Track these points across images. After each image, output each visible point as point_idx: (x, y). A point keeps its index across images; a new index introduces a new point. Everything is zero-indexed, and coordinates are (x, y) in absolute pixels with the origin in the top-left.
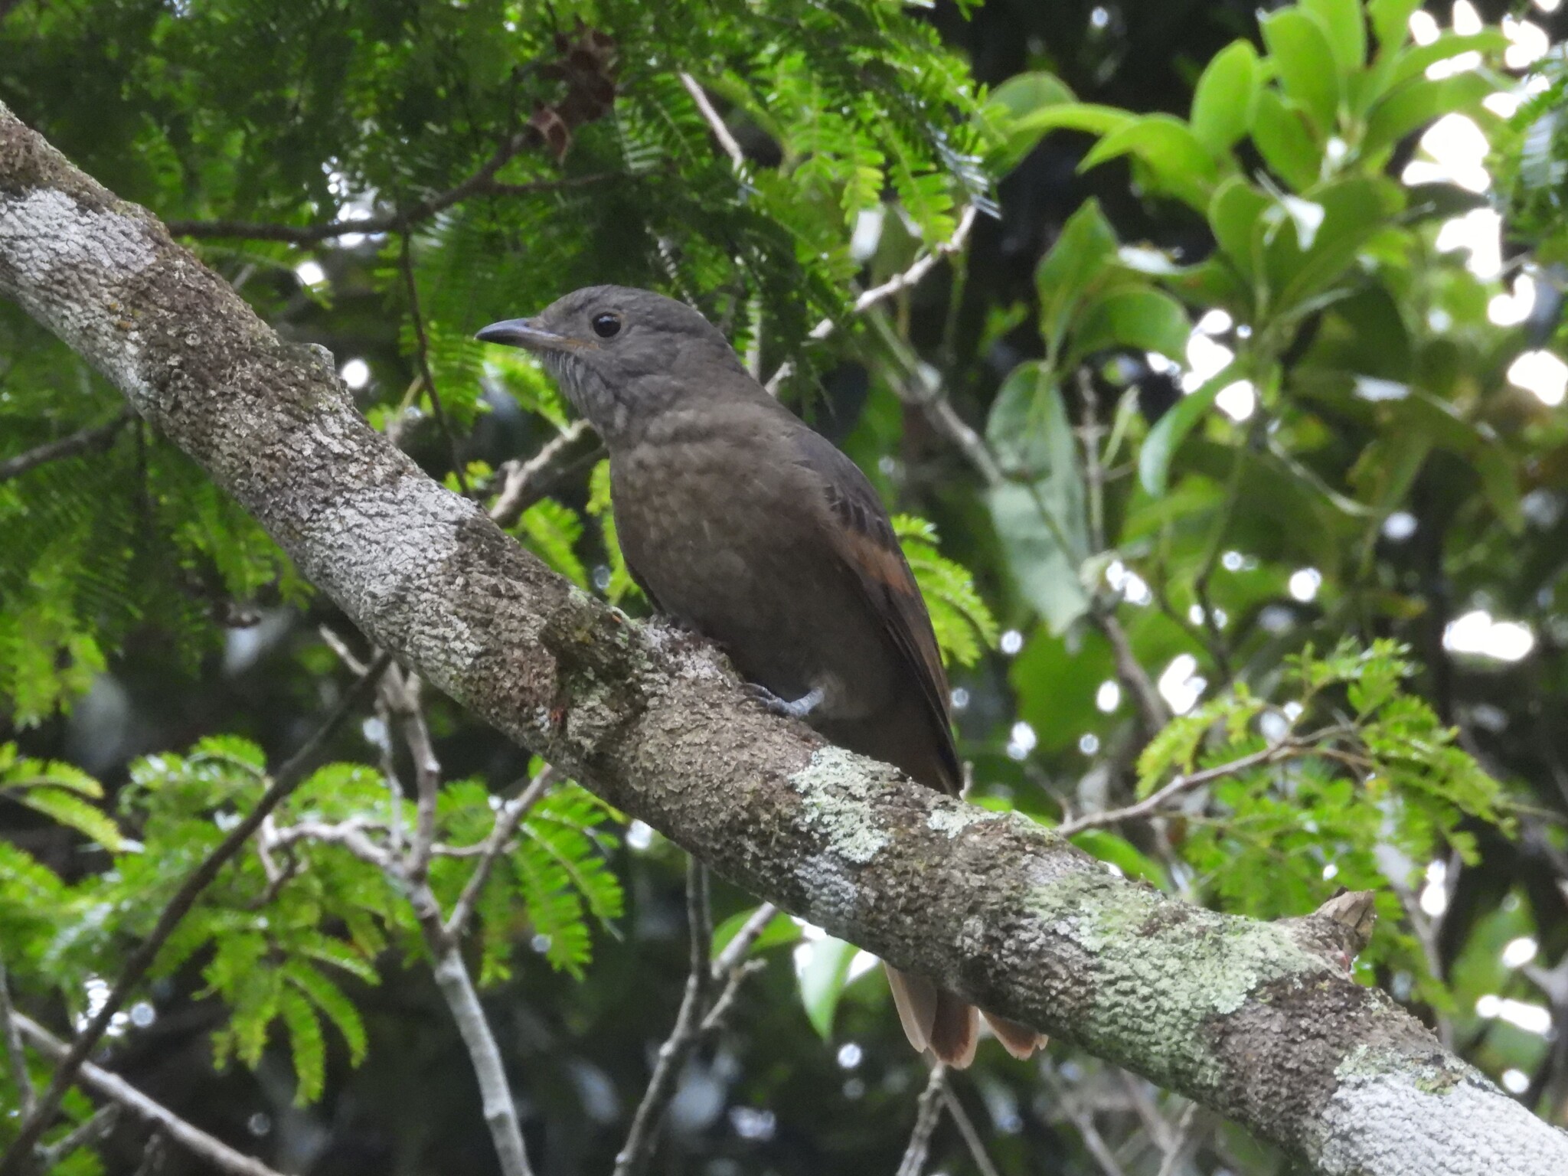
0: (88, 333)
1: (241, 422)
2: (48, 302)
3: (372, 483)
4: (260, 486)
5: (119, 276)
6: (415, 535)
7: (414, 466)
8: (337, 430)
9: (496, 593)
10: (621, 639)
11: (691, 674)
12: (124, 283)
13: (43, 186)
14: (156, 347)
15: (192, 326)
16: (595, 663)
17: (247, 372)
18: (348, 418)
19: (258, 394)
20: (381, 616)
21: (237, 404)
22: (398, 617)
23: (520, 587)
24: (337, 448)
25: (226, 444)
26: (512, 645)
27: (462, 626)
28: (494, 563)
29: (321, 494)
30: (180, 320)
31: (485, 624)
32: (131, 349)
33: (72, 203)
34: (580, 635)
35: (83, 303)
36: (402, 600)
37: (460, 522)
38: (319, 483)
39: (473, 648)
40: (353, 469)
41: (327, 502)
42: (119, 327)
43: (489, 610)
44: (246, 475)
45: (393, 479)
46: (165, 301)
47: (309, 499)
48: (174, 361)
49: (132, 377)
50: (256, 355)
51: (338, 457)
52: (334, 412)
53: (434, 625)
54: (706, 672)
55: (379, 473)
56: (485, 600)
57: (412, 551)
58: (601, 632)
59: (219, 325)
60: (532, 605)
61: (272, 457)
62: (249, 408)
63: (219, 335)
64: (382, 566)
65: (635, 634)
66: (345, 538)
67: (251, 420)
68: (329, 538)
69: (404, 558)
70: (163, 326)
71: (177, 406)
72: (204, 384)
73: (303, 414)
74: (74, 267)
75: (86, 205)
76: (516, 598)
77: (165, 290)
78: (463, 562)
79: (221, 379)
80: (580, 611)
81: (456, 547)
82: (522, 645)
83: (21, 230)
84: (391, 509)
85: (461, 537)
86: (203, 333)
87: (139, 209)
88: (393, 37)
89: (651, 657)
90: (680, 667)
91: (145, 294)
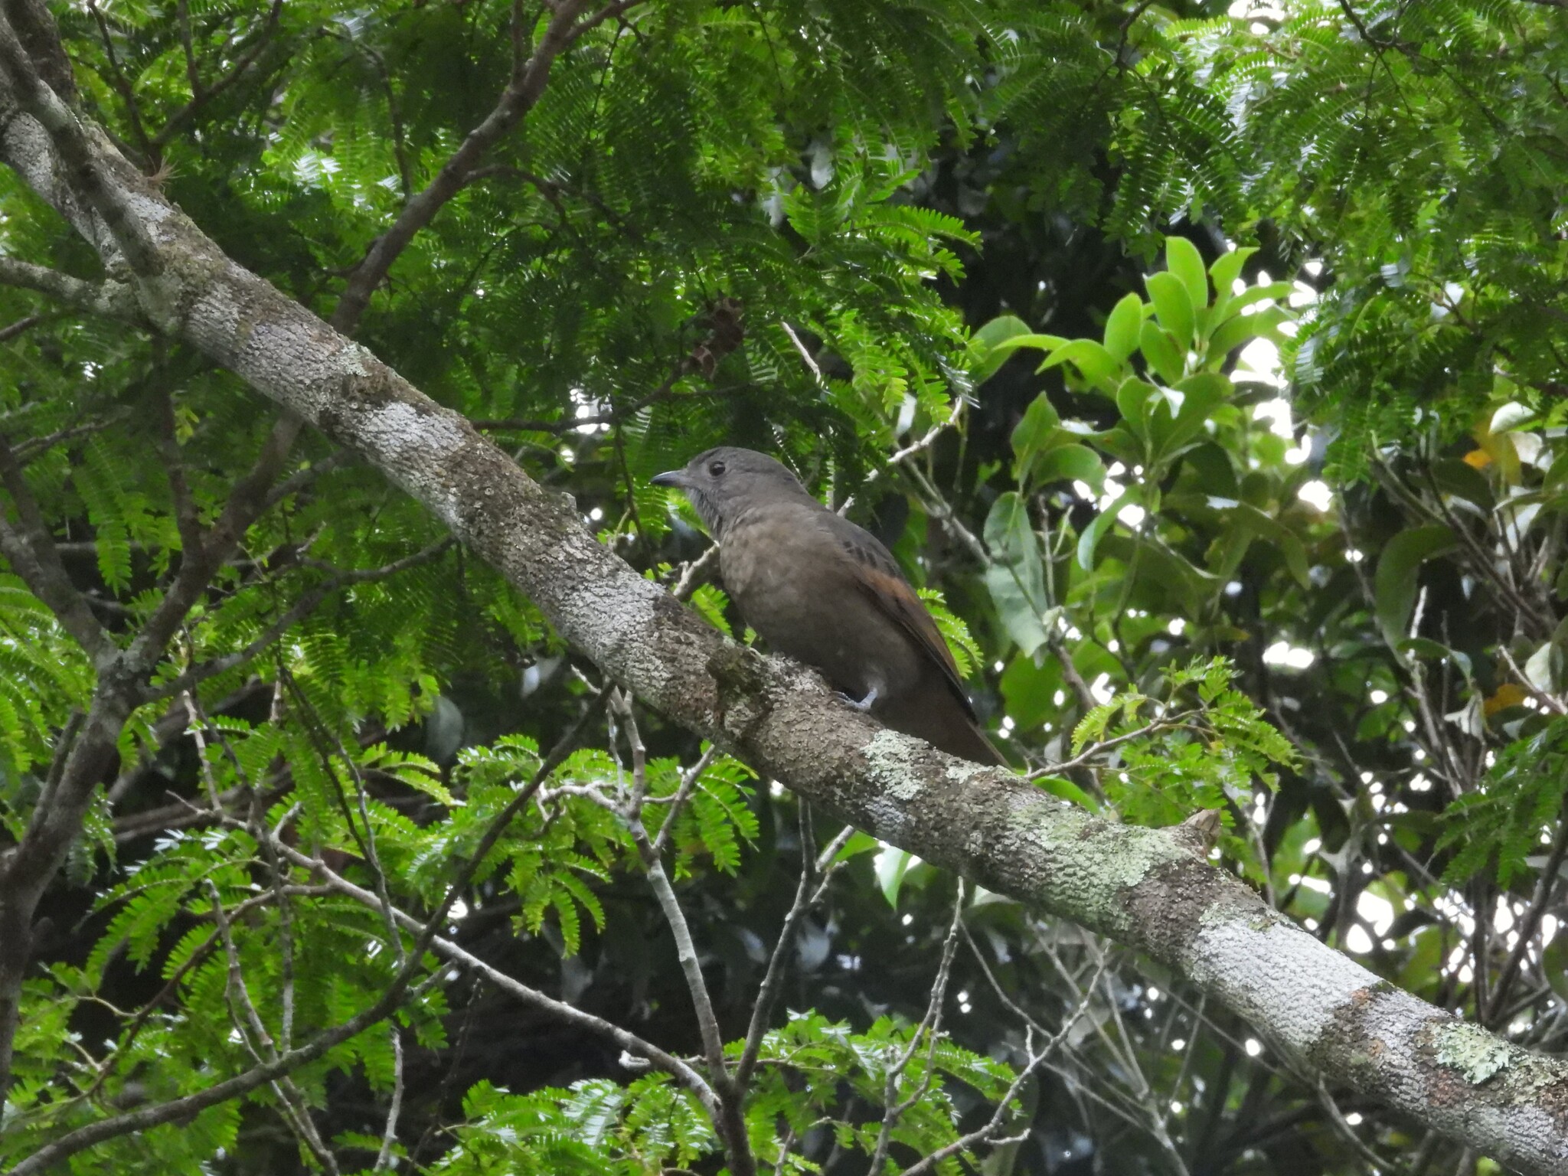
0: (426, 489)
1: (520, 541)
2: (400, 471)
3: (601, 576)
4: (533, 580)
5: (443, 454)
6: (629, 607)
7: (626, 565)
8: (579, 544)
9: (678, 641)
10: (756, 667)
11: (799, 688)
12: (446, 458)
13: (395, 400)
14: (467, 497)
15: (488, 483)
16: (740, 682)
17: (523, 510)
18: (585, 537)
19: (530, 523)
20: (609, 658)
21: (517, 530)
22: (619, 658)
23: (693, 637)
24: (579, 556)
25: (511, 554)
26: (688, 672)
27: (658, 662)
28: (676, 623)
29: (570, 583)
30: (481, 481)
31: (672, 660)
32: (452, 498)
33: (413, 410)
34: (730, 666)
35: (422, 471)
36: (621, 647)
37: (655, 599)
38: (569, 577)
39: (665, 675)
40: (589, 568)
41: (574, 589)
42: (443, 485)
43: (674, 652)
44: (524, 573)
45: (613, 574)
46: (472, 468)
47: (563, 587)
48: (478, 505)
49: (453, 516)
50: (527, 500)
51: (580, 561)
52: (576, 534)
53: (641, 662)
54: (808, 686)
55: (605, 570)
56: (673, 647)
57: (627, 617)
58: (743, 663)
59: (505, 483)
60: (700, 648)
61: (539, 562)
62: (525, 532)
63: (505, 489)
64: (609, 627)
65: (764, 664)
66: (585, 611)
67: (526, 540)
68: (576, 611)
69: (622, 621)
70: (470, 484)
71: (480, 533)
72: (496, 519)
73: (558, 535)
74: (416, 449)
75: (422, 411)
76: (691, 644)
77: (472, 462)
78: (658, 623)
79: (507, 515)
80: (730, 651)
81: (653, 614)
82: (696, 673)
83: (383, 428)
84: (613, 592)
85: (656, 608)
86: (496, 486)
87: (454, 412)
88: (607, 304)
89: (775, 678)
90: (792, 683)
91: (459, 465)
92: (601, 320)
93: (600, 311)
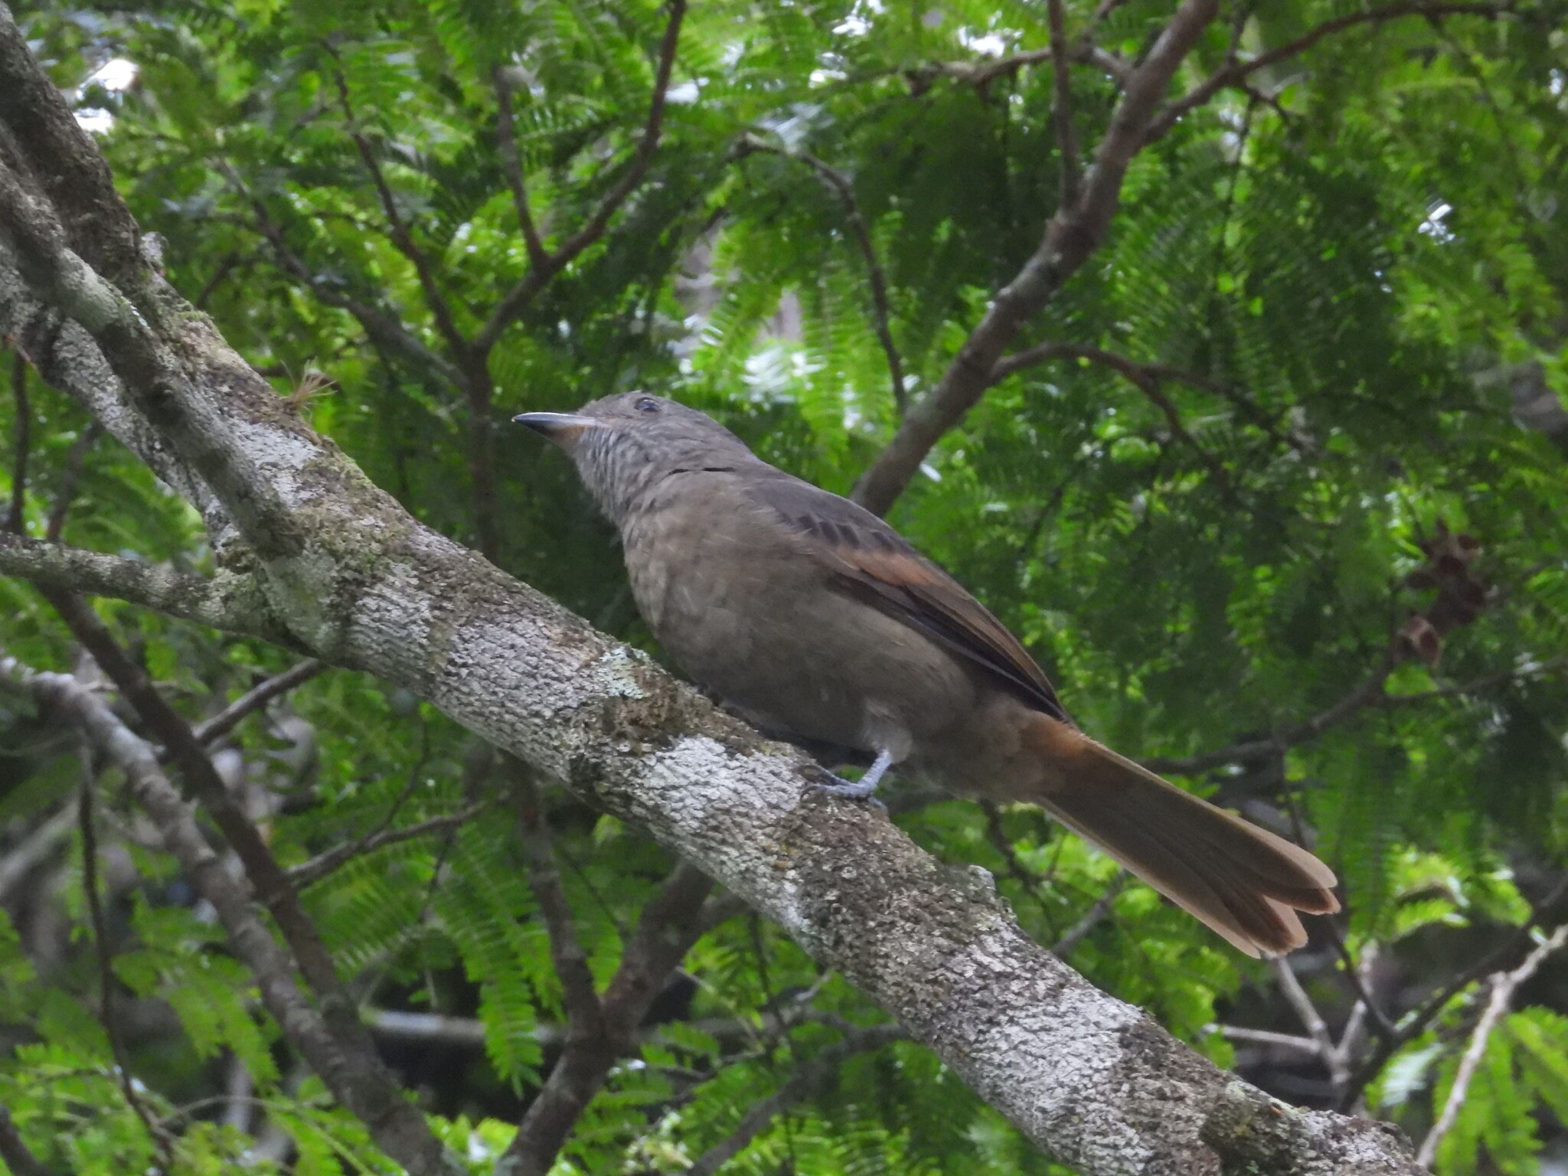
0: (747, 876)
1: (903, 951)
2: (707, 849)
3: (1034, 998)
4: (926, 1013)
5: (771, 816)
6: (1079, 1046)
7: (1077, 978)
8: (997, 948)
9: (1163, 1097)
10: (1282, 1129)
11: (1354, 1158)
12: (777, 824)
13: (691, 734)
14: (813, 883)
15: (847, 859)
16: (1258, 1157)
17: (904, 900)
18: (1008, 936)
19: (917, 920)
20: (1053, 1130)
21: (897, 932)
22: (1069, 1130)
23: (1184, 1088)
24: (998, 967)
25: (890, 973)
26: (1179, 1146)
27: (1131, 1132)
28: (1158, 1066)
29: (985, 1014)
30: (834, 855)
31: (1153, 1128)
32: (790, 888)
33: (719, 748)
34: (1239, 1130)
35: (739, 847)
36: (1072, 1112)
37: (1123, 1029)
38: (983, 1004)
39: (1143, 1153)
40: (1015, 986)
41: (992, 1022)
42: (776, 868)
43: (1155, 1114)
44: (911, 1003)
45: (1054, 993)
46: (819, 836)
47: (974, 1020)
48: (831, 895)
49: (794, 917)
50: (912, 881)
51: (999, 976)
52: (993, 931)
53: (1104, 1134)
54: (1370, 1155)
55: (1041, 987)
56: (1151, 1104)
57: (1077, 1063)
58: (1261, 1125)
59: (874, 856)
60: (1197, 1104)
61: (935, 982)
62: (909, 935)
63: (874, 866)
64: (1049, 1080)
65: (1295, 1124)
66: (1012, 1056)
67: (911, 947)
68: (997, 1058)
69: (1070, 1071)
70: (818, 863)
71: (839, 941)
72: (862, 915)
73: (962, 936)
74: (727, 811)
75: (733, 750)
76: (1181, 1099)
77: (817, 826)
78: (1128, 1068)
79: (879, 909)
80: (1238, 1105)
81: (1120, 1053)
82: (1189, 1146)
83: (673, 780)
84: (1054, 1023)
85: (1124, 1044)
86: (857, 864)
87: (788, 747)
89: (1315, 1144)
90: (1343, 1152)
91: (798, 832)
92: (1266, 587)
93: (1263, 571)
